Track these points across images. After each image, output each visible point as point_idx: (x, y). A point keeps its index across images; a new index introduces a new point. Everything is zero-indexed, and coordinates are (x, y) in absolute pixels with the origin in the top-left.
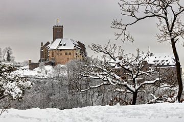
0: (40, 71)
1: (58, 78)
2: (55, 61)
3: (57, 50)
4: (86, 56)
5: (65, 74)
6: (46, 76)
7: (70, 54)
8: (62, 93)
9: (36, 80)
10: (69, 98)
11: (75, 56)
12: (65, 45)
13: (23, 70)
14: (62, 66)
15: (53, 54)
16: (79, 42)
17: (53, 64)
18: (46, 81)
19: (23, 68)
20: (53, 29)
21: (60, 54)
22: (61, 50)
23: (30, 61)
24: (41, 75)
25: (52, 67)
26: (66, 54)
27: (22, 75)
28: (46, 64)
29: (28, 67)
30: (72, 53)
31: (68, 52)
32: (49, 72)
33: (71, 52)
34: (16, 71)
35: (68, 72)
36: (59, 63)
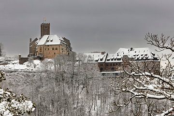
0: (29, 65)
1: (46, 71)
2: (43, 56)
3: (44, 45)
4: (71, 51)
5: (52, 68)
6: (34, 70)
7: (56, 49)
8: (49, 85)
9: (25, 73)
10: (56, 90)
11: (61, 51)
12: (52, 41)
13: (13, 64)
14: (49, 60)
15: (41, 49)
16: (64, 39)
17: (41, 59)
18: (35, 74)
19: (13, 62)
20: (41, 26)
21: (47, 49)
22: (48, 46)
23: (20, 56)
24: (30, 69)
25: (40, 61)
26: (53, 49)
27: (13, 69)
28: (35, 59)
29: (18, 61)
30: (58, 49)
31: (55, 48)
32: (38, 66)
33: (58, 47)
34: (7, 65)
35: (55, 66)
36: (46, 57)
